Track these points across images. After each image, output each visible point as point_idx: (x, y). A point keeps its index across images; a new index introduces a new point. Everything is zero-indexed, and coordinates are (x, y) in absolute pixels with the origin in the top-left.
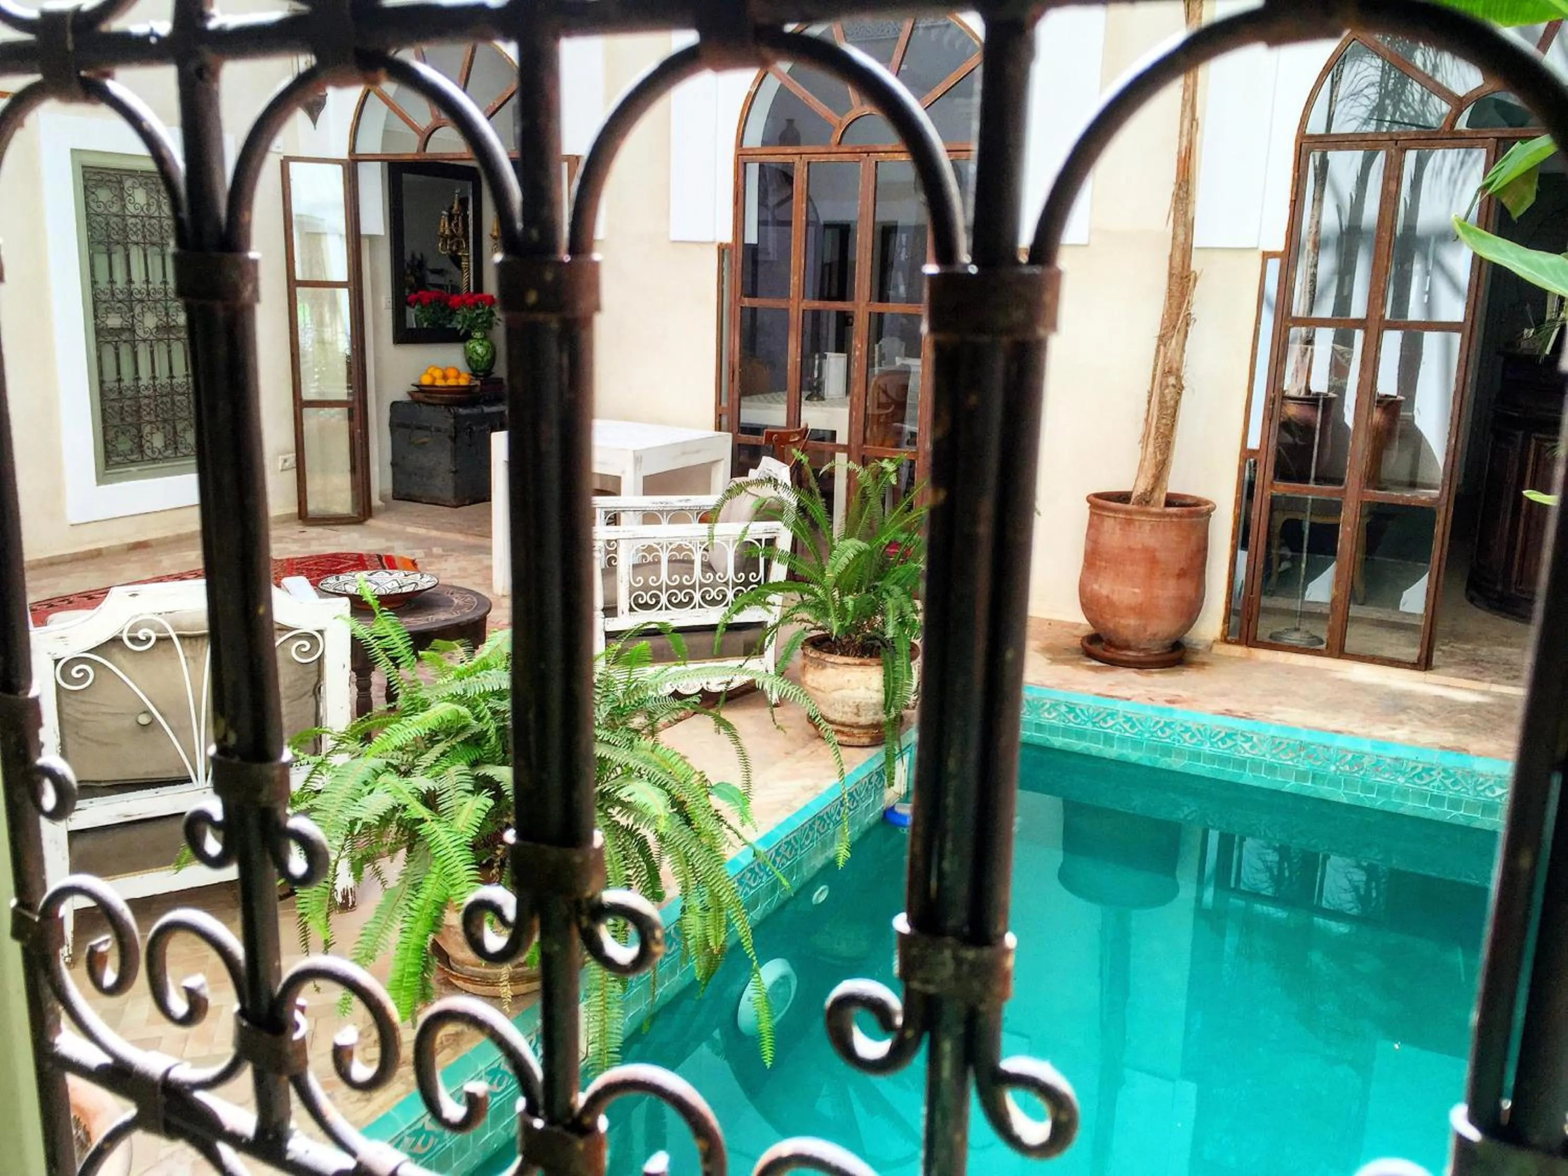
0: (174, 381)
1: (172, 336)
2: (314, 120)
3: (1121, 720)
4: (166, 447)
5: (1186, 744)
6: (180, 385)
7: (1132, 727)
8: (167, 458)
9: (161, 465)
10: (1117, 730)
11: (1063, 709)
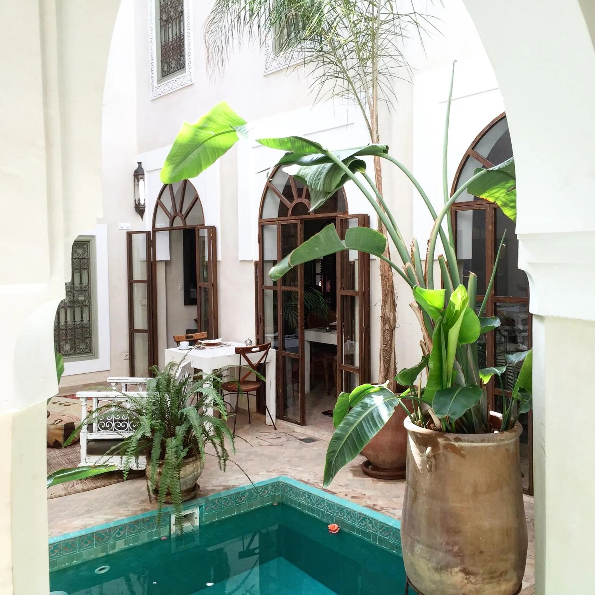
0: (75, 323)
1: (75, 305)
2: (142, 217)
3: (326, 505)
4: (71, 350)
5: (349, 521)
6: (78, 325)
7: (330, 509)
8: (71, 354)
9: (68, 357)
10: (325, 510)
11: (307, 496)
